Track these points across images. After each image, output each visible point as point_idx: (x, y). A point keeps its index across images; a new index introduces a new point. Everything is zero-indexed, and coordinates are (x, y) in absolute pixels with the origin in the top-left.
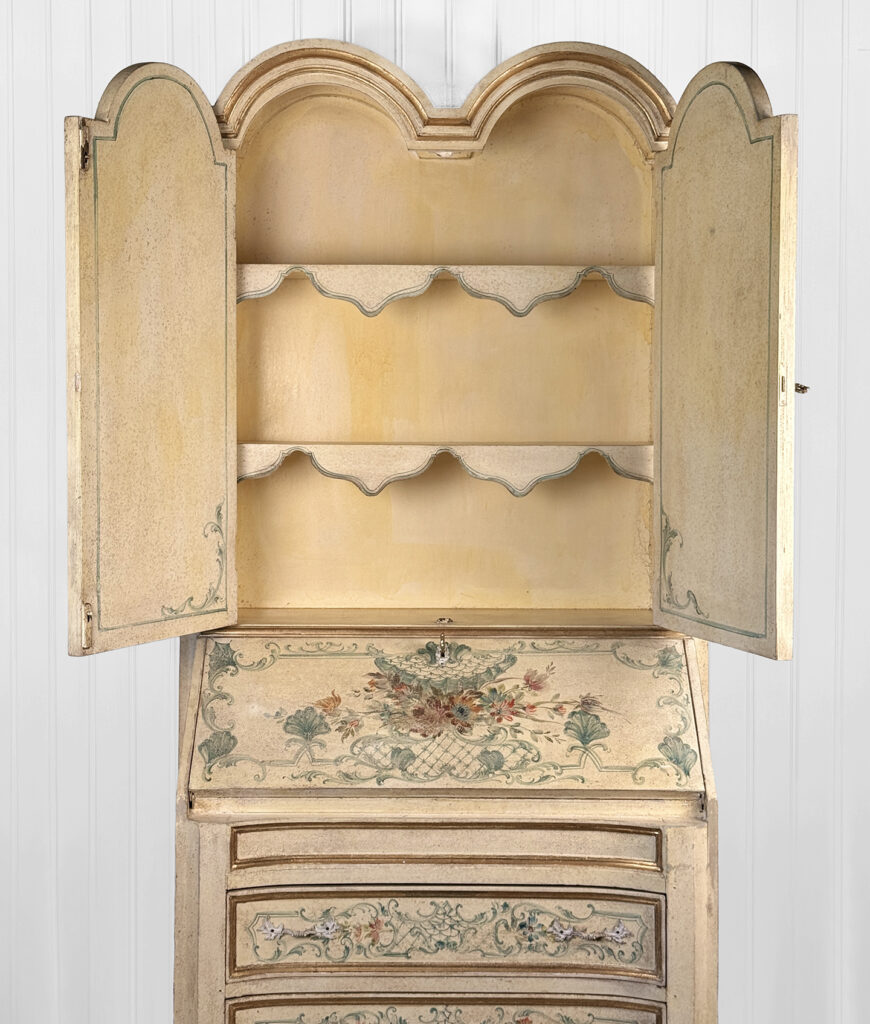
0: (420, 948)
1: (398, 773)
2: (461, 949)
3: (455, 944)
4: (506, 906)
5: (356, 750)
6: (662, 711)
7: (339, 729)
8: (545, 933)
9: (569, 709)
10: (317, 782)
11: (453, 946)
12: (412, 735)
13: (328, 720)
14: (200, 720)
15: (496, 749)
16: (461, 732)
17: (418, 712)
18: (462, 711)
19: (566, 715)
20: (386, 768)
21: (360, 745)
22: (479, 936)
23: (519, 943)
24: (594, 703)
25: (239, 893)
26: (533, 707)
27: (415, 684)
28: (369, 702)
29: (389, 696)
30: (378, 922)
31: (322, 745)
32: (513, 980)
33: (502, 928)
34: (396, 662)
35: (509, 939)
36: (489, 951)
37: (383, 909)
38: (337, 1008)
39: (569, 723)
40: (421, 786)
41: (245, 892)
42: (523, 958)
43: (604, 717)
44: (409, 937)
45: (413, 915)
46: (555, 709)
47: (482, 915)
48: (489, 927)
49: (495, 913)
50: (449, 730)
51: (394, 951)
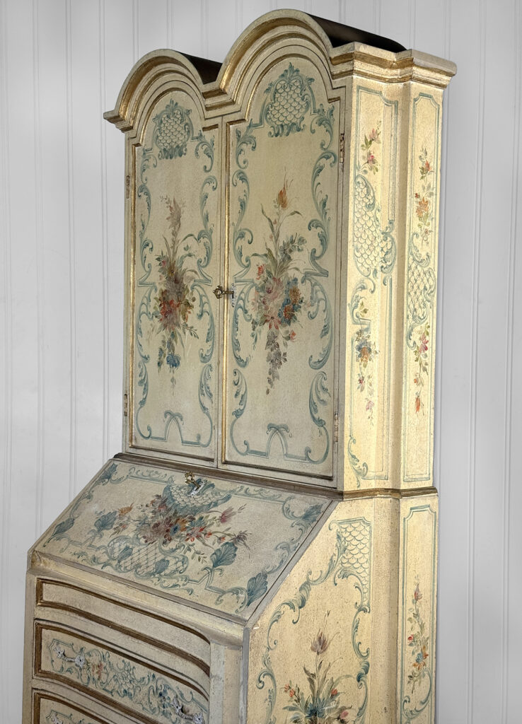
0: (117, 692)
2: (134, 700)
3: (131, 695)
4: (154, 676)
5: (111, 543)
6: (274, 553)
8: (170, 705)
9: (228, 539)
10: (80, 560)
12: (141, 540)
13: (116, 521)
17: (156, 525)
18: (176, 529)
19: (222, 544)
20: (114, 559)
21: (115, 541)
22: (141, 693)
23: (159, 707)
24: (243, 539)
25: (41, 622)
26: (210, 534)
27: (170, 506)
29: (153, 512)
30: (101, 665)
31: (101, 536)
33: (151, 693)
35: (155, 701)
36: (145, 706)
37: (103, 656)
39: (219, 550)
40: (118, 575)
41: (44, 623)
43: (240, 550)
44: (113, 681)
45: (115, 666)
47: (144, 678)
48: (145, 689)
49: (149, 679)
50: (159, 541)
51: (107, 688)
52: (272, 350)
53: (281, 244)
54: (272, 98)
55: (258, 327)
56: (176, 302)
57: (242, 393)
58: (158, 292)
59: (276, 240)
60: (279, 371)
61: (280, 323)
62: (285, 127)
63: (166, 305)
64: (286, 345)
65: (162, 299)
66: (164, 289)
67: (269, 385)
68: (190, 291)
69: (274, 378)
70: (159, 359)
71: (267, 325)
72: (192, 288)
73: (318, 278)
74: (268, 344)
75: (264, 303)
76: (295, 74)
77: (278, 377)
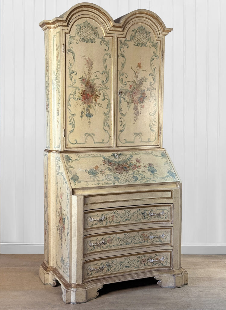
0: (122, 221)
1: (117, 182)
2: (130, 220)
3: (129, 219)
4: (140, 210)
5: (106, 178)
6: (165, 166)
7: (101, 173)
8: (147, 215)
9: (147, 166)
10: (100, 185)
11: (129, 220)
12: (117, 173)
13: (97, 171)
14: (68, 173)
15: (136, 175)
16: (127, 172)
17: (116, 169)
18: (125, 168)
19: (147, 167)
20: (114, 181)
21: (106, 176)
22: (134, 217)
23: (142, 218)
24: (152, 165)
25: (86, 211)
26: (140, 166)
27: (113, 163)
28: (104, 167)
29: (109, 165)
30: (113, 216)
31: (98, 177)
32: (141, 226)
33: (139, 215)
34: (107, 158)
35: (140, 217)
36: (136, 220)
37: (114, 213)
38: (104, 236)
39: (148, 169)
40: (123, 184)
42: (143, 221)
43: (155, 168)
44: (120, 219)
45: (121, 213)
46: (145, 166)
47: (135, 212)
48: (136, 215)
49: (137, 211)
50: (124, 172)
51: (117, 222)
52: (135, 111)
53: (139, 79)
54: (135, 33)
55: (130, 104)
56: (90, 95)
57: (123, 124)
58: (80, 90)
59: (137, 78)
60: (138, 117)
61: (139, 103)
62: (140, 44)
63: (85, 96)
64: (141, 109)
65: (83, 93)
66: (84, 89)
67: (134, 122)
68: (98, 91)
69: (136, 119)
70: (81, 115)
71: (133, 103)
72: (99, 90)
73: (152, 90)
74: (134, 109)
75: (132, 96)
76: (144, 29)
77: (138, 119)
